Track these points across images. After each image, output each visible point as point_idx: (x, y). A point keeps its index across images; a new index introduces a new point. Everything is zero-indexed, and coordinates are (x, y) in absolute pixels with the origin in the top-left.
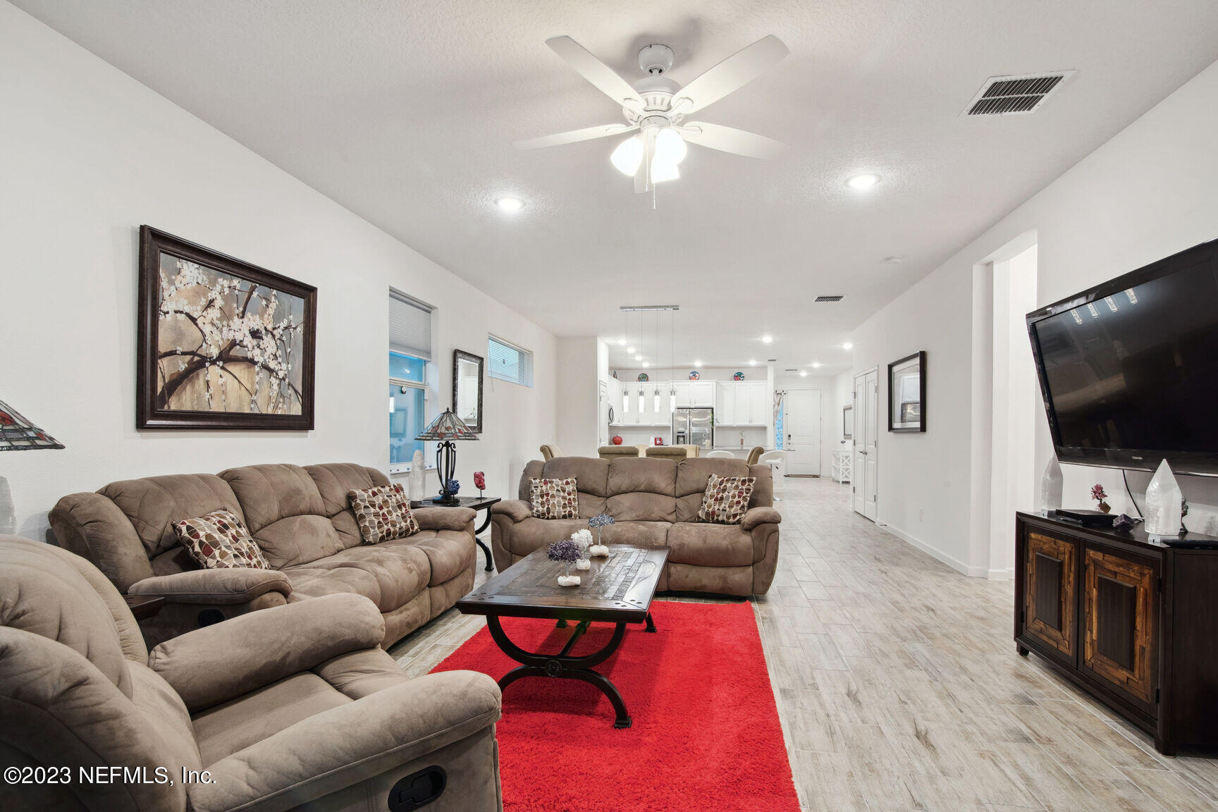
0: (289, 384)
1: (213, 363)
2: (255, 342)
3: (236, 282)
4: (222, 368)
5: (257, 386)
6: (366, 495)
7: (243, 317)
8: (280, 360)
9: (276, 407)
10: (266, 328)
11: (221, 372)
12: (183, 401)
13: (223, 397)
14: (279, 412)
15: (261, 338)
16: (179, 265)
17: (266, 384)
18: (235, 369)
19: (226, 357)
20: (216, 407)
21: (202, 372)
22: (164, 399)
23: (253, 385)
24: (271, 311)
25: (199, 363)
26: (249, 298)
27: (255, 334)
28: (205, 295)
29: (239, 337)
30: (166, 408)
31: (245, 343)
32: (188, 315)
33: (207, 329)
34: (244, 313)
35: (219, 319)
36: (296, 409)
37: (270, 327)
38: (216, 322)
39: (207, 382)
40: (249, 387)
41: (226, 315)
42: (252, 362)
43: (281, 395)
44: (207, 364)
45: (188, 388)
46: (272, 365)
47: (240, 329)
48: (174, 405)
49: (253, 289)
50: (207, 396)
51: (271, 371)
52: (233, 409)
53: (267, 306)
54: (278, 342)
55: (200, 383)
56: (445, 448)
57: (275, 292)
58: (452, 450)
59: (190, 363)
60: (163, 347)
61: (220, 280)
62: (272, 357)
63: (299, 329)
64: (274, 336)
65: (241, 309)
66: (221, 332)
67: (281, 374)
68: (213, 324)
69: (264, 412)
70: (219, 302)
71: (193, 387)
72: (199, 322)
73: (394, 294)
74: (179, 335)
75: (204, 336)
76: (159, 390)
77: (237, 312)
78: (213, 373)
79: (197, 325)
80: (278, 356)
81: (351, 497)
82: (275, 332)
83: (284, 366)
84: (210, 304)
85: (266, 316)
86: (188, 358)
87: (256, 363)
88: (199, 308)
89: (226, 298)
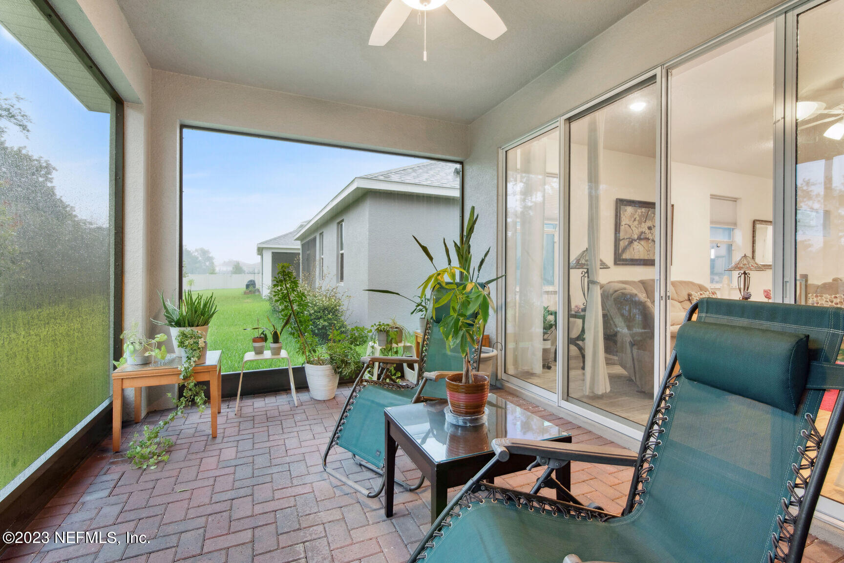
1: (635, 241)
2: (649, 231)
3: (644, 209)
4: (638, 242)
5: (650, 249)
6: (697, 295)
11: (638, 244)
12: (626, 256)
13: (638, 253)
15: (651, 229)
16: (626, 209)
17: (652, 247)
18: (642, 242)
19: (639, 239)
20: (636, 257)
21: (632, 245)
22: (621, 255)
23: (648, 248)
25: (631, 242)
26: (648, 214)
27: (649, 228)
28: (634, 217)
29: (644, 230)
30: (622, 258)
31: (646, 232)
32: (628, 225)
33: (634, 229)
34: (645, 221)
35: (638, 225)
37: (654, 224)
38: (637, 226)
39: (634, 248)
40: (646, 249)
41: (640, 223)
42: (648, 239)
45: (628, 250)
47: (644, 227)
48: (624, 256)
49: (649, 211)
50: (634, 253)
52: (641, 258)
53: (654, 216)
55: (631, 249)
56: (743, 275)
58: (748, 276)
59: (628, 242)
60: (621, 237)
61: (638, 210)
65: (645, 219)
66: (638, 229)
68: (635, 227)
70: (638, 218)
72: (631, 227)
73: (713, 197)
74: (626, 232)
75: (633, 231)
76: (620, 252)
77: (643, 221)
78: (635, 245)
81: (689, 295)
84: (635, 220)
86: (628, 240)
87: (649, 239)
88: (631, 222)
89: (640, 217)
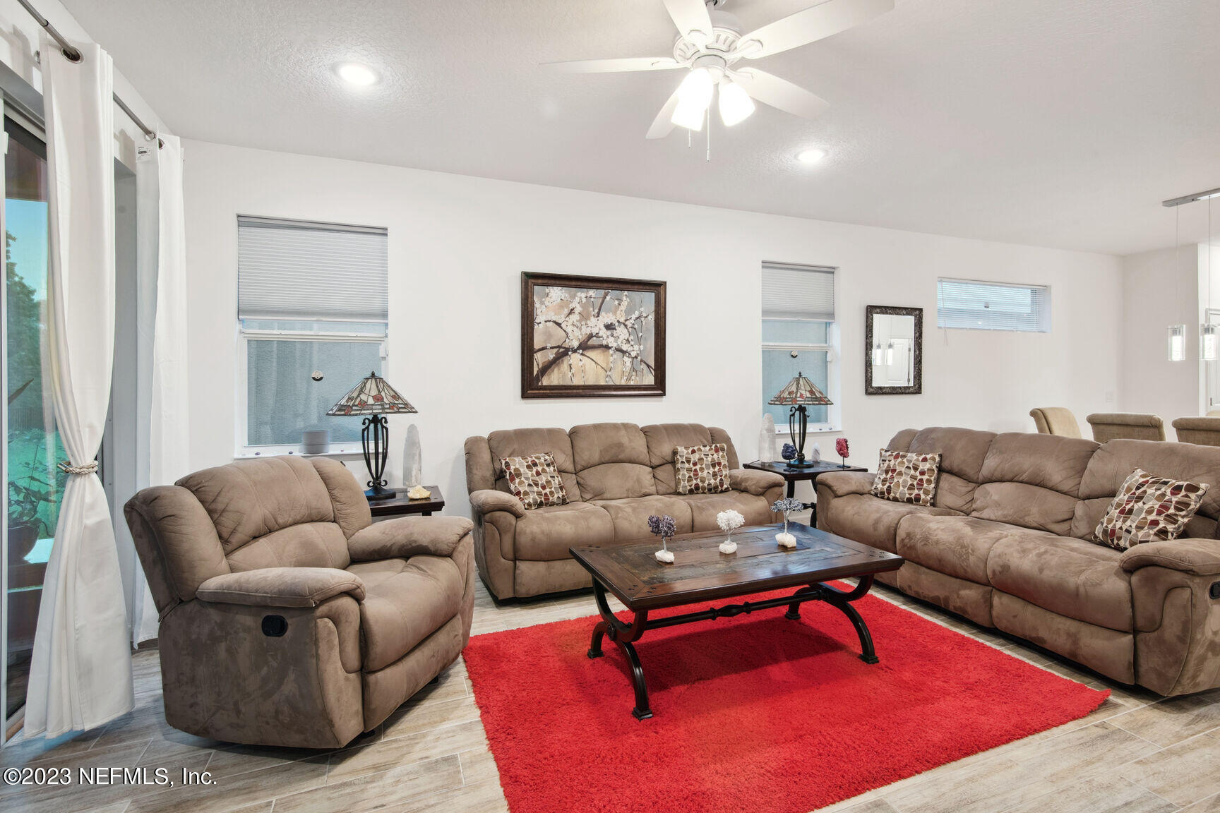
0: (641, 361)
1: (575, 351)
2: (609, 333)
3: (592, 293)
4: (582, 354)
5: (612, 365)
7: (598, 316)
8: (632, 343)
9: (629, 379)
10: (618, 321)
11: (581, 357)
12: (552, 379)
13: (583, 374)
14: (632, 383)
15: (615, 329)
16: (547, 291)
17: (620, 363)
18: (592, 354)
19: (584, 347)
20: (577, 381)
21: (566, 359)
22: (539, 378)
23: (607, 364)
24: (623, 307)
25: (563, 353)
26: (603, 301)
27: (609, 327)
28: (567, 307)
29: (595, 331)
30: (540, 384)
31: (600, 335)
32: (555, 322)
33: (569, 330)
34: (598, 314)
35: (580, 321)
36: (649, 379)
37: (622, 320)
38: (575, 323)
39: (570, 365)
40: (604, 366)
41: (584, 317)
42: (607, 347)
43: (634, 369)
44: (570, 353)
45: (556, 370)
46: (625, 347)
47: (596, 325)
48: (545, 381)
49: (606, 295)
50: (570, 374)
51: (624, 352)
52: (591, 382)
53: (619, 304)
54: (630, 330)
55: (565, 366)
57: (626, 293)
59: (556, 354)
60: (537, 345)
61: (579, 294)
62: (624, 342)
63: (650, 317)
64: (626, 326)
65: (597, 311)
66: (581, 329)
67: (633, 354)
68: (573, 325)
69: (618, 384)
70: (578, 309)
71: (559, 370)
72: (562, 325)
73: (767, 265)
74: (549, 335)
75: (567, 334)
76: (535, 373)
77: (593, 313)
78: (575, 358)
79: (561, 328)
80: (630, 340)
82: (627, 323)
83: (636, 347)
84: (572, 311)
85: (619, 312)
86: (556, 350)
87: (610, 348)
88: (563, 316)
89: (583, 306)
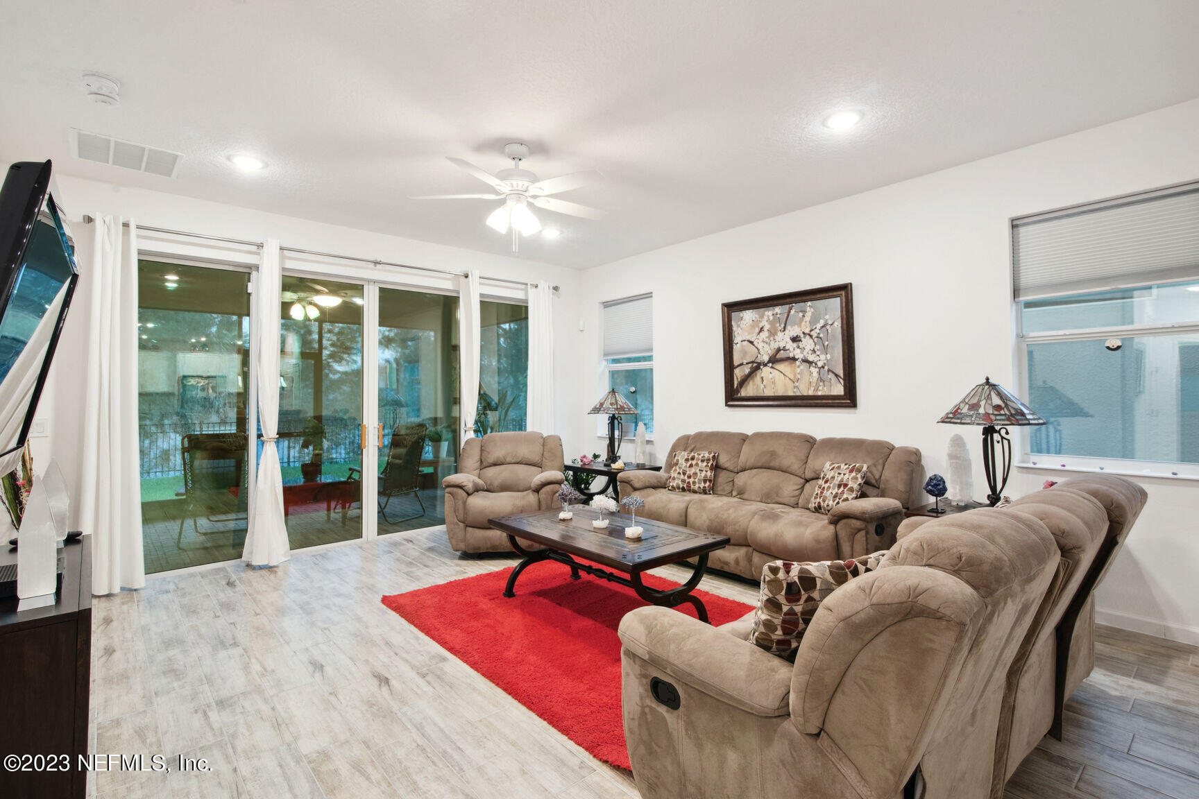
0: (829, 370)
1: (765, 365)
2: (795, 345)
3: (778, 310)
4: (772, 367)
5: (799, 376)
7: (784, 330)
8: (818, 353)
9: (817, 390)
10: (804, 333)
11: (771, 370)
12: (748, 391)
13: (773, 386)
14: (820, 393)
15: (800, 341)
16: (741, 315)
17: (806, 373)
18: (781, 366)
19: (774, 360)
20: (768, 393)
21: (758, 373)
22: (738, 391)
23: (795, 377)
24: (808, 318)
25: (756, 367)
26: (788, 316)
27: (795, 339)
28: (758, 326)
29: (782, 345)
30: (739, 395)
31: (787, 348)
32: (749, 341)
33: (760, 347)
34: (785, 328)
35: (768, 337)
36: (838, 389)
37: (807, 331)
38: (765, 340)
39: (762, 378)
40: (792, 377)
41: (772, 333)
42: (794, 359)
43: (821, 380)
44: (761, 367)
45: (751, 383)
46: (811, 358)
47: (783, 340)
48: (743, 393)
49: (791, 309)
50: (762, 386)
51: (810, 363)
52: (780, 393)
53: (804, 316)
54: (816, 340)
55: (758, 379)
57: (809, 303)
59: (751, 368)
60: (736, 363)
61: (766, 313)
62: (810, 352)
63: (836, 324)
64: (811, 336)
65: (783, 326)
66: (770, 344)
67: (820, 364)
68: (764, 342)
69: (805, 394)
70: (767, 327)
71: (753, 382)
72: (754, 343)
74: (744, 353)
75: (758, 350)
76: (735, 386)
77: (780, 328)
78: (766, 372)
79: (754, 345)
80: (816, 350)
82: (812, 333)
83: (823, 357)
85: (803, 323)
86: (750, 365)
87: (797, 360)
88: (755, 335)
89: (772, 323)
